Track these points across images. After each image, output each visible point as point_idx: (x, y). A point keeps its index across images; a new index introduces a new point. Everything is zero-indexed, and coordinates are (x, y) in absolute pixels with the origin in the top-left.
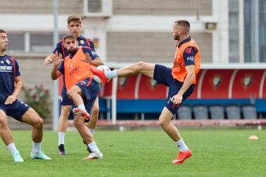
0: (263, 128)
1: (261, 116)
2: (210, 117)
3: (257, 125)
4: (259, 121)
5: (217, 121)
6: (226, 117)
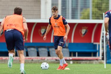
0: (74, 63)
1: (72, 55)
2: (38, 55)
3: (70, 60)
4: (71, 58)
5: (43, 58)
6: (49, 55)
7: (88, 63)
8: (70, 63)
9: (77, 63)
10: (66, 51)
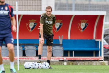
5: (30, 58)
7: (86, 64)
8: (64, 64)
9: (73, 64)
10: (59, 49)
